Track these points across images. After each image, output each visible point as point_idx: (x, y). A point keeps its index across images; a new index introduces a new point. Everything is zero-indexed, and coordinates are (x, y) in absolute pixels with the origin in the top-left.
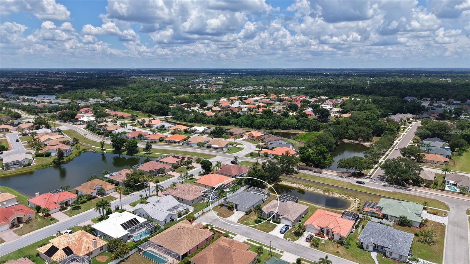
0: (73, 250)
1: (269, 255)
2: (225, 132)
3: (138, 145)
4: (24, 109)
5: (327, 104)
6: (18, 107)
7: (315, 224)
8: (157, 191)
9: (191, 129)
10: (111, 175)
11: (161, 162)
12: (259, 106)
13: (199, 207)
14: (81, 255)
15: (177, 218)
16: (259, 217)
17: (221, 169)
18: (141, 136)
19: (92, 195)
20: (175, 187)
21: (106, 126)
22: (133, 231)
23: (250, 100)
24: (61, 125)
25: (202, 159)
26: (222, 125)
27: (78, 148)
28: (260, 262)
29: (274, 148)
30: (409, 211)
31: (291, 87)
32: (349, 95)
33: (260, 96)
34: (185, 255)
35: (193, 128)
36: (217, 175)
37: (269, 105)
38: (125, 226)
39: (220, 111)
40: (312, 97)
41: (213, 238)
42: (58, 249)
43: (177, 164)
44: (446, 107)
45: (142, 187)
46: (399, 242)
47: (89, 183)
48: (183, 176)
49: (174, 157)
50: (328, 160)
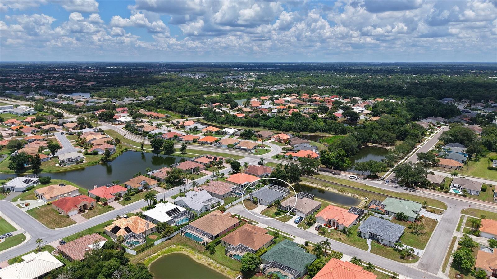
0: (131, 229)
1: (283, 238)
2: (254, 135)
3: (174, 146)
4: (64, 107)
5: (359, 106)
6: (58, 106)
7: (324, 217)
8: (194, 187)
9: (222, 130)
10: (154, 173)
11: (195, 162)
12: (289, 107)
13: (228, 201)
14: (138, 233)
15: (211, 209)
16: (278, 210)
17: (248, 169)
18: (176, 137)
19: (139, 189)
20: (208, 184)
21: (143, 126)
22: (175, 218)
23: (282, 100)
24: (101, 125)
25: (233, 159)
26: (251, 127)
27: (120, 148)
28: (276, 243)
29: (299, 151)
30: (407, 208)
31: (325, 85)
32: (383, 96)
33: (292, 96)
34: (217, 236)
35: (224, 130)
36: (245, 174)
37: (299, 105)
38: (169, 213)
39: (250, 112)
40: (345, 98)
41: (240, 225)
42: (121, 228)
43: (210, 164)
44: (483, 110)
45: (180, 183)
46: (390, 232)
47: (136, 179)
48: (215, 174)
49: (207, 157)
50: (347, 163)
